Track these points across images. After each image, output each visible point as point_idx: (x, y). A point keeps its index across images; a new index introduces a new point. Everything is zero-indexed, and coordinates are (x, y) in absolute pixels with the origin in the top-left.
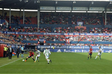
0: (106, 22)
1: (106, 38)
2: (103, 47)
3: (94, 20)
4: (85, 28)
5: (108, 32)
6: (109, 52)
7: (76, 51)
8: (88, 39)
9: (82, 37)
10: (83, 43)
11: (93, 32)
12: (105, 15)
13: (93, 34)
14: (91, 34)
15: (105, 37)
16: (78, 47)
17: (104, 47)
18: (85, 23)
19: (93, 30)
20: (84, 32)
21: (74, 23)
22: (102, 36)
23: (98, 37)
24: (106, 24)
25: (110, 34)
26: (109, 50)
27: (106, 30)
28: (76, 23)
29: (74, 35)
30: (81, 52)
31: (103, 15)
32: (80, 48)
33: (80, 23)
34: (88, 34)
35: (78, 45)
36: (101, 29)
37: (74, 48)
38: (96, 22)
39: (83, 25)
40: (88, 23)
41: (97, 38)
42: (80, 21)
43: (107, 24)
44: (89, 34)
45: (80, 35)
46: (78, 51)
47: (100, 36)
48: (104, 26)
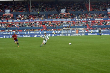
0: (31, 9)
1: (32, 24)
2: (29, 32)
3: (20, 8)
4: (12, 15)
5: (33, 18)
6: (35, 37)
7: (5, 36)
8: (15, 26)
9: (10, 23)
10: (11, 29)
11: (20, 19)
12: (30, 3)
13: (20, 21)
15: (31, 23)
16: (7, 33)
17: (30, 32)
18: (12, 11)
19: (20, 17)
20: (12, 18)
21: (2, 11)
23: (25, 23)
24: (31, 11)
25: (35, 20)
26: (34, 34)
27: (31, 17)
28: (4, 11)
29: (2, 21)
30: (10, 37)
31: (28, 3)
32: (8, 34)
34: (15, 21)
35: (6, 31)
36: (27, 15)
37: (3, 34)
38: (22, 10)
39: (11, 12)
40: (14, 11)
42: (7, 9)
43: (32, 11)
44: (16, 21)
45: (8, 21)
46: (7, 37)
47: (27, 22)
48: (30, 13)
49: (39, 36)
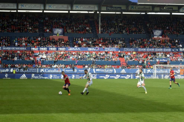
0: (100, 28)
1: (100, 55)
2: (95, 70)
3: (80, 26)
4: (66, 38)
5: (103, 45)
6: (106, 78)
7: (51, 76)
8: (71, 58)
9: (62, 53)
10: (62, 63)
11: (80, 46)
12: (98, 18)
13: (79, 49)
14: (76, 48)
15: (99, 53)
16: (55, 71)
17: (97, 70)
18: (67, 31)
19: (80, 42)
20: (64, 44)
21: (48, 30)
22: (94, 51)
23: (88, 53)
24: (100, 33)
25: (106, 48)
26: (104, 74)
27: (100, 43)
28: (51, 31)
29: (48, 50)
30: (60, 78)
31: (95, 18)
32: (57, 71)
33: (58, 31)
34: (71, 49)
35: (55, 66)
36: (92, 40)
37: (49, 71)
38: (84, 29)
39: (63, 34)
40: (70, 31)
41: (86, 55)
42: (58, 28)
43: (102, 33)
44: (73, 49)
45: (57, 50)
46: (55, 77)
47: (91, 52)
48: (97, 36)
49: (112, 77)
